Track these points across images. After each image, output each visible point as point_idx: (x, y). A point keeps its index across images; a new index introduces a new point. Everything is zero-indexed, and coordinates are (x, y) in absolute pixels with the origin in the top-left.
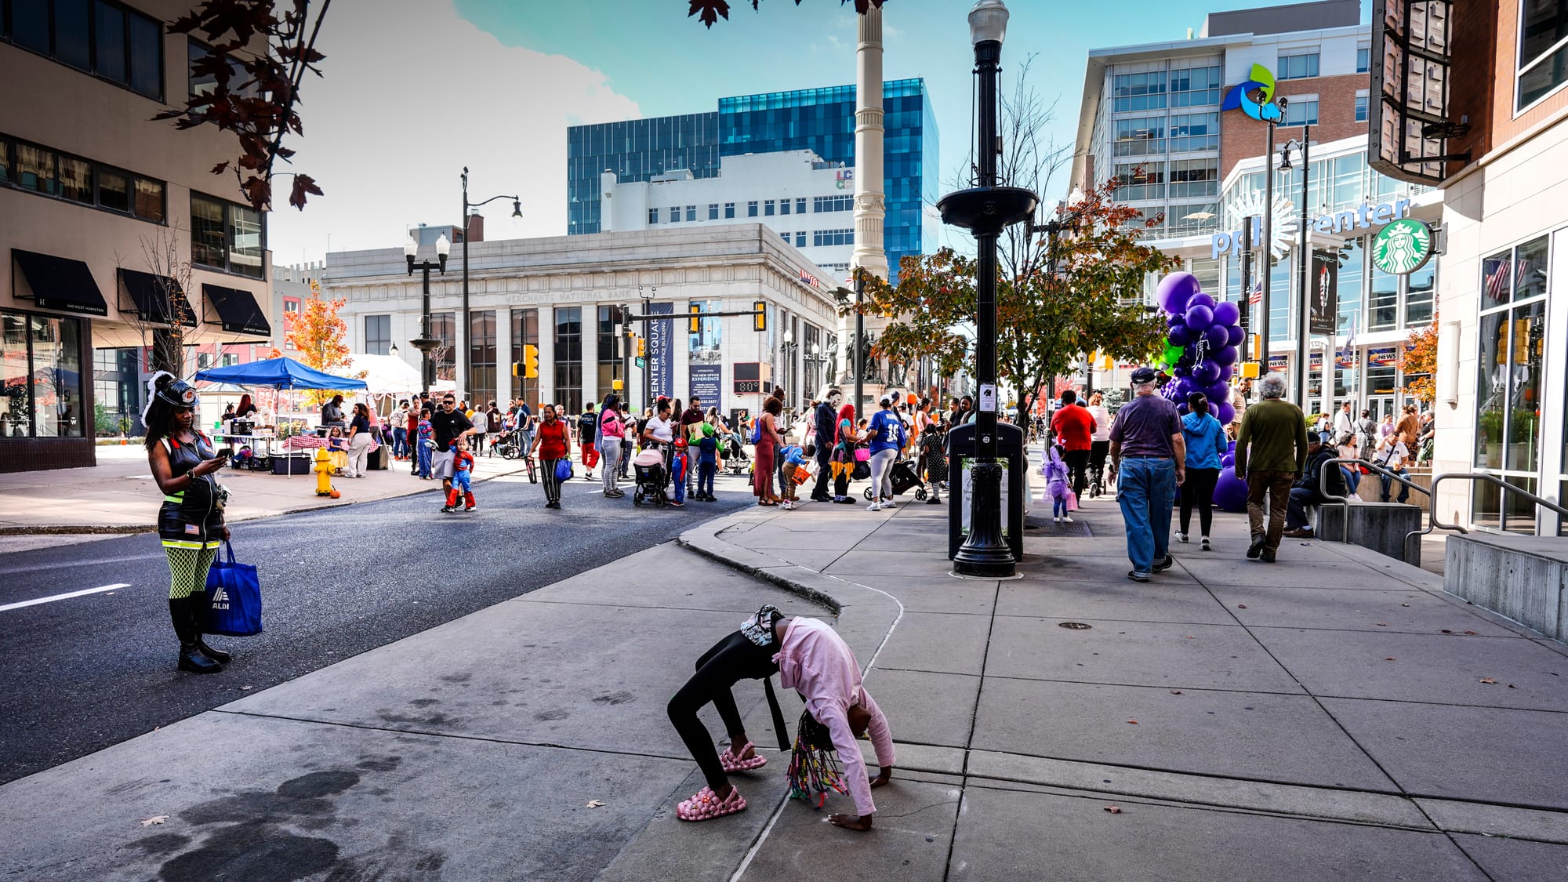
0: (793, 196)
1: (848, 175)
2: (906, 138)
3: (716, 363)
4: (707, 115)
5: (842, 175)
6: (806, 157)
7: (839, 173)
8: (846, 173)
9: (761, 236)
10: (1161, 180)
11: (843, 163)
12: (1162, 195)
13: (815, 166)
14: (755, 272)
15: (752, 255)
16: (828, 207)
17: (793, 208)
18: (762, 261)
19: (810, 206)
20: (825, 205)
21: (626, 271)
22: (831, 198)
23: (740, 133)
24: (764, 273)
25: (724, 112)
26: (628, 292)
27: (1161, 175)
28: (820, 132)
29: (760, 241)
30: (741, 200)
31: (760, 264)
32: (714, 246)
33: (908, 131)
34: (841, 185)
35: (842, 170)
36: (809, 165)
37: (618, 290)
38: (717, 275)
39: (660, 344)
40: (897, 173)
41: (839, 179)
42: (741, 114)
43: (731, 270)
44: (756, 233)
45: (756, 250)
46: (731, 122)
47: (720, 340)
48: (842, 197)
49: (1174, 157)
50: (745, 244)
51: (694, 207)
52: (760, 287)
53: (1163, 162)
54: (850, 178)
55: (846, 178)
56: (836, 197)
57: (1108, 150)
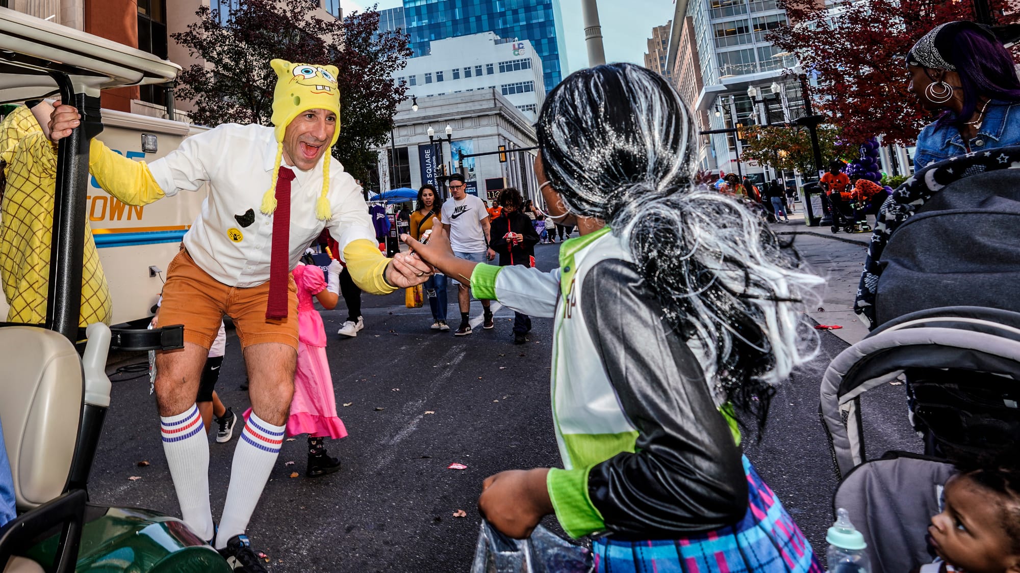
0: (483, 63)
1: (521, 46)
2: (541, 12)
3: (473, 180)
4: (395, 9)
5: (517, 46)
6: (489, 37)
7: (514, 45)
8: (519, 45)
9: (494, 96)
10: (747, 30)
11: (516, 39)
12: (750, 41)
13: (496, 42)
14: (493, 120)
15: (491, 109)
16: (509, 69)
17: (484, 71)
18: (498, 112)
19: (496, 69)
20: (506, 67)
21: (406, 126)
22: (510, 62)
23: (420, 19)
24: (500, 121)
25: (407, 6)
26: (408, 139)
27: (747, 28)
28: (478, 13)
29: (495, 99)
30: (447, 68)
31: (496, 114)
32: (463, 105)
33: (541, 7)
34: (516, 53)
35: (516, 43)
36: (493, 42)
37: (401, 138)
38: (468, 123)
39: (433, 171)
40: (538, 36)
41: (515, 49)
42: (420, 7)
43: (477, 120)
44: (492, 95)
45: (492, 106)
46: (413, 13)
47: (474, 165)
48: (518, 61)
49: (754, 15)
50: (484, 102)
51: (414, 76)
52: (498, 128)
53: (747, 20)
54: (522, 48)
55: (519, 48)
56: (514, 61)
57: (706, 15)
